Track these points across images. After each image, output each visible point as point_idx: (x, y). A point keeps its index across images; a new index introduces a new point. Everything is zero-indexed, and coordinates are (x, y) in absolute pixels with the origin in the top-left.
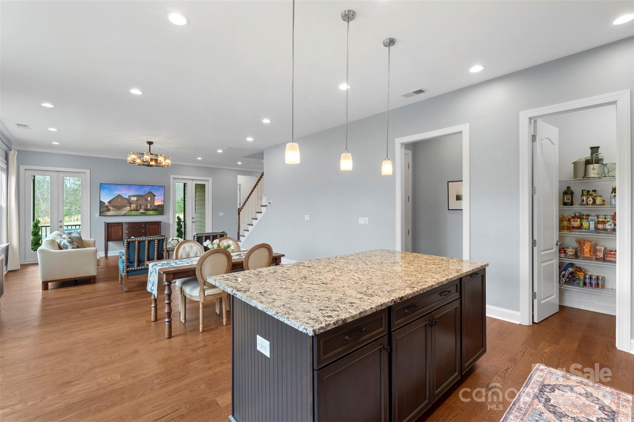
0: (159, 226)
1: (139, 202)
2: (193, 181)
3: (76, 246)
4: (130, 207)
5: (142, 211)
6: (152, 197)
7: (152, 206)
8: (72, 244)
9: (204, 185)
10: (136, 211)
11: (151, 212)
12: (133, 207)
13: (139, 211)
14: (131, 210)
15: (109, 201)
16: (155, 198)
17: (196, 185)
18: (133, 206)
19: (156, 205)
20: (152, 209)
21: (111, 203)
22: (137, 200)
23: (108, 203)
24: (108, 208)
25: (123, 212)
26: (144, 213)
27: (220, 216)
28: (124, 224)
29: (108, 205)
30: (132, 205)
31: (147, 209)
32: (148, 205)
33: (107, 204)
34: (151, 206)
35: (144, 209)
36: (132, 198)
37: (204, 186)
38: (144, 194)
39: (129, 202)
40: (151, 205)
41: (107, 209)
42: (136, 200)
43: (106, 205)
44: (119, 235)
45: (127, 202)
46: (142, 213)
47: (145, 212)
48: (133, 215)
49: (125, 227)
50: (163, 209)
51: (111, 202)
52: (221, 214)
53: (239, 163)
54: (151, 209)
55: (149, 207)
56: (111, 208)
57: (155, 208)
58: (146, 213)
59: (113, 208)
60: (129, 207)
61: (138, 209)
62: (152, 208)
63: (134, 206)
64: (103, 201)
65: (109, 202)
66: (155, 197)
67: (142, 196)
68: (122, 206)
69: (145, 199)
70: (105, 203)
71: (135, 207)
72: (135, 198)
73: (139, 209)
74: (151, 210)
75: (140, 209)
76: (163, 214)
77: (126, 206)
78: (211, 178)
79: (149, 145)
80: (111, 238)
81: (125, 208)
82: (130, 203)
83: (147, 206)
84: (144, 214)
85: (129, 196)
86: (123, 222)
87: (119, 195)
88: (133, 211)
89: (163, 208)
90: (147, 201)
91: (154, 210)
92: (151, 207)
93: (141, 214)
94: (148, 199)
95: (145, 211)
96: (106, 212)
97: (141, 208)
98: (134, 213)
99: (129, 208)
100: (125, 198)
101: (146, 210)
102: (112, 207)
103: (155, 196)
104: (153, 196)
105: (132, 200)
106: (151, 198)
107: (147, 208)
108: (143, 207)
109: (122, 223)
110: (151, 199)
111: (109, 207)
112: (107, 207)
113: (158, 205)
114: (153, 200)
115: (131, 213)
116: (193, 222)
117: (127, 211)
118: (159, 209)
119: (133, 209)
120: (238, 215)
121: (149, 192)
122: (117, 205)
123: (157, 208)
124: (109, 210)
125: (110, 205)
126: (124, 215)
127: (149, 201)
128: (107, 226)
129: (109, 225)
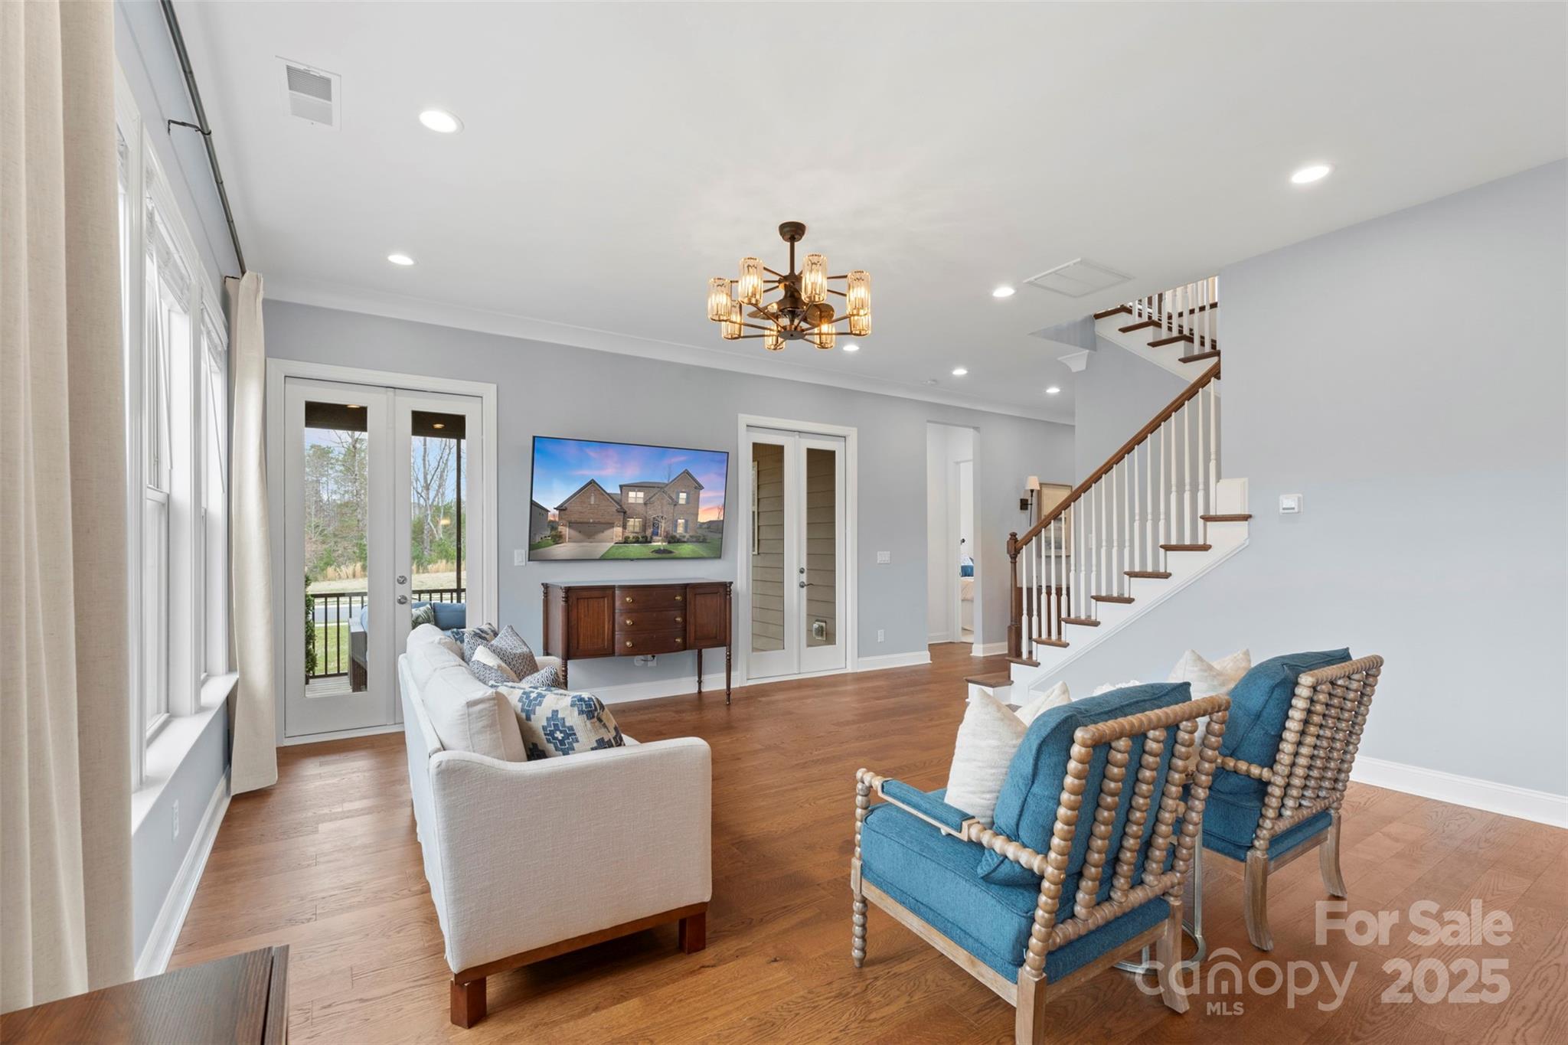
0: (726, 597)
1: (652, 514)
2: (800, 439)
4: (624, 527)
5: (660, 544)
6: (692, 493)
7: (691, 525)
10: (641, 543)
11: (685, 549)
12: (631, 529)
13: (650, 542)
14: (626, 541)
15: (561, 506)
16: (701, 495)
17: (811, 452)
18: (634, 523)
19: (704, 523)
20: (691, 537)
21: (566, 512)
22: (645, 504)
23: (557, 512)
24: (556, 529)
25: (604, 547)
26: (666, 551)
27: (880, 564)
28: (615, 592)
29: (557, 519)
30: (631, 522)
31: (675, 537)
32: (680, 521)
33: (554, 515)
34: (686, 526)
35: (666, 537)
36: (632, 494)
37: (830, 456)
38: (666, 482)
39: (622, 508)
40: (686, 521)
41: (554, 533)
42: (641, 501)
43: (550, 518)
44: (603, 633)
45: (615, 507)
46: (658, 551)
47: (670, 547)
48: (632, 560)
49: (619, 602)
50: (722, 538)
51: (565, 509)
52: (883, 557)
53: (960, 372)
54: (687, 536)
55: (680, 530)
56: (565, 531)
57: (699, 532)
58: (671, 552)
59: (574, 533)
60: (620, 530)
61: (646, 538)
62: (691, 534)
63: (637, 524)
64: (544, 506)
65: (561, 509)
66: (701, 492)
67: (660, 487)
68: (599, 523)
69: (670, 498)
70: (548, 511)
71: (637, 529)
72: (641, 495)
74: (686, 542)
75: (655, 538)
76: (719, 556)
77: (611, 525)
78: (855, 429)
79: (789, 243)
80: (578, 648)
81: (608, 533)
82: (625, 513)
83: (676, 526)
84: (664, 555)
85: (621, 487)
86: (613, 584)
87: (590, 483)
88: (631, 543)
89: (722, 533)
90: (675, 505)
91: (695, 541)
92: (686, 531)
93: (657, 555)
94: (678, 497)
95: (669, 542)
96: (551, 546)
97: (657, 534)
98: (635, 549)
99: (618, 530)
100: (608, 494)
101: (673, 539)
102: (570, 527)
103: (701, 487)
104: (696, 488)
105: (631, 501)
106: (688, 494)
107: (676, 531)
108: (661, 531)
109: (613, 588)
110: (688, 498)
111: (559, 528)
112: (553, 526)
113: (710, 521)
114: (694, 502)
115: (626, 549)
116: (802, 587)
117: (612, 544)
118: (710, 536)
119: (634, 537)
120: (1011, 558)
121: (684, 472)
122: (585, 520)
123: (706, 534)
124: (558, 539)
125: (562, 521)
126: (603, 558)
127: (682, 505)
128: (566, 598)
129: (573, 596)
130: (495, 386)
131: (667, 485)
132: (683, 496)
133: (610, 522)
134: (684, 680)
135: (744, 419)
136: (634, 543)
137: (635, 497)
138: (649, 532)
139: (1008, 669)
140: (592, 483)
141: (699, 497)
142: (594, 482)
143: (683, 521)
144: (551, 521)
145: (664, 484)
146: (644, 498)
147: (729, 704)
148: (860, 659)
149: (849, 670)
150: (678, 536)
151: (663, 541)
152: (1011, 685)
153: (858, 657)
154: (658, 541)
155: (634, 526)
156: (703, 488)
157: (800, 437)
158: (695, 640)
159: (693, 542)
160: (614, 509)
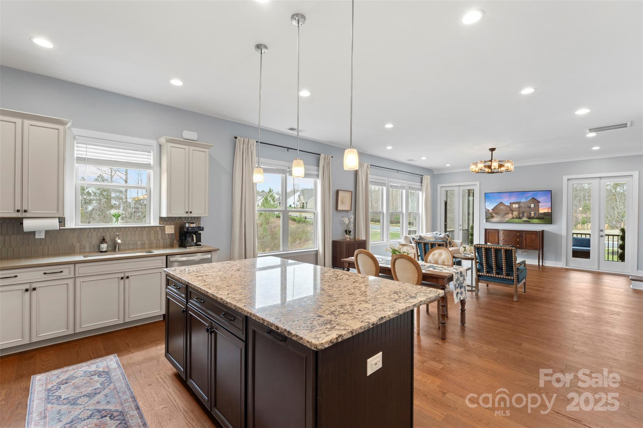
1: (522, 210)
4: (512, 214)
5: (525, 219)
7: (536, 214)
10: (518, 218)
11: (536, 221)
12: (515, 215)
13: (522, 218)
14: (513, 218)
18: (515, 213)
19: (542, 213)
20: (537, 217)
22: (519, 208)
23: (492, 210)
25: (507, 219)
26: (527, 221)
28: (500, 231)
30: (514, 213)
31: (531, 217)
32: (532, 212)
33: (491, 211)
34: (535, 214)
36: (514, 205)
38: (526, 201)
39: (511, 209)
40: (535, 213)
41: (491, 216)
42: (517, 207)
43: (490, 212)
44: (496, 240)
48: (517, 223)
49: (501, 234)
50: (551, 218)
54: (535, 217)
55: (533, 215)
56: (494, 215)
57: (540, 216)
58: (529, 222)
59: (497, 215)
60: (511, 215)
61: (520, 217)
62: (537, 216)
63: (517, 213)
65: (493, 210)
66: (540, 203)
67: (524, 203)
68: (504, 213)
69: (528, 206)
70: (489, 210)
71: (517, 215)
72: (517, 205)
73: (522, 217)
74: (536, 219)
75: (523, 217)
76: (551, 223)
79: (491, 152)
81: (507, 216)
82: (512, 210)
83: (530, 214)
85: (510, 203)
86: (499, 229)
87: (500, 203)
88: (515, 218)
89: (552, 216)
90: (530, 208)
91: (539, 219)
93: (524, 222)
94: (531, 205)
95: (529, 219)
96: (491, 219)
97: (524, 216)
98: (517, 220)
100: (506, 205)
101: (530, 218)
103: (539, 202)
104: (537, 202)
105: (514, 207)
106: (535, 204)
107: (531, 215)
108: (526, 215)
110: (534, 206)
111: (493, 214)
112: (491, 214)
113: (544, 213)
114: (537, 207)
115: (513, 220)
117: (509, 219)
118: (545, 217)
121: (533, 198)
122: (500, 213)
123: (543, 216)
124: (493, 217)
125: (493, 213)
126: (507, 222)
127: (532, 208)
128: (486, 231)
129: (487, 231)
130: (479, 182)
133: (508, 213)
135: (566, 177)
137: (515, 206)
141: (539, 205)
142: (502, 203)
143: (533, 212)
148: (639, 271)
150: (532, 217)
151: (526, 218)
153: (637, 270)
154: (525, 218)
155: (516, 214)
156: (540, 202)
158: (526, 246)
159: (538, 219)
160: (509, 210)
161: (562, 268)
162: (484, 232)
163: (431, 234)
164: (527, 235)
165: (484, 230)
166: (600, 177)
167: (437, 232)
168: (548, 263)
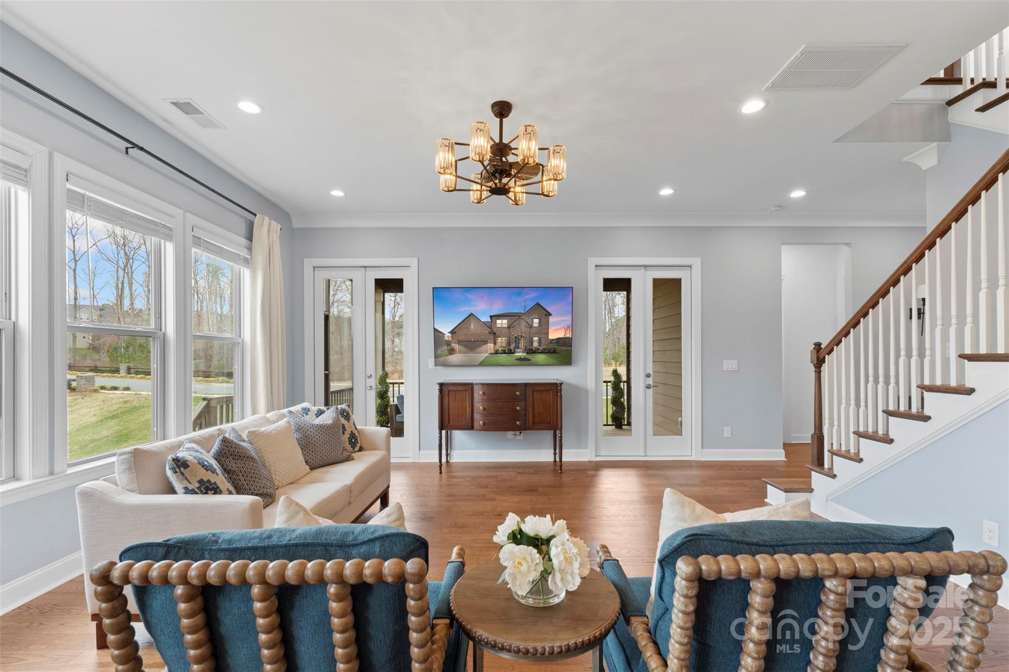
0: (557, 394)
1: (515, 333)
2: (647, 272)
3: (198, 485)
4: (495, 343)
5: (521, 354)
6: (543, 318)
7: (543, 341)
8: (182, 474)
9: (677, 282)
10: (507, 353)
11: (541, 358)
12: (500, 344)
13: (514, 353)
14: (496, 352)
15: (452, 331)
16: (550, 320)
17: (656, 281)
18: (502, 341)
19: (554, 340)
20: (544, 349)
21: (456, 335)
22: (509, 327)
23: (450, 335)
24: (450, 345)
25: (482, 356)
26: (525, 359)
27: (727, 372)
28: (475, 387)
29: (450, 339)
30: (499, 340)
31: (532, 349)
32: (534, 338)
33: (448, 337)
34: (540, 342)
35: (525, 349)
36: (499, 321)
37: (676, 284)
38: (523, 312)
39: (492, 330)
40: (540, 339)
41: (449, 348)
42: (506, 326)
43: (446, 338)
44: (466, 413)
45: (487, 331)
46: (520, 359)
47: (528, 356)
48: (502, 365)
49: (478, 393)
50: (571, 350)
51: (455, 333)
52: (730, 365)
53: (798, 194)
54: (541, 348)
55: (536, 344)
56: (456, 346)
57: (551, 346)
58: (529, 360)
59: (462, 348)
60: (492, 345)
61: (511, 350)
62: (544, 347)
63: (504, 341)
64: (441, 330)
65: (452, 332)
66: (550, 317)
67: (518, 316)
68: (477, 341)
69: (527, 323)
70: (444, 334)
71: (504, 345)
72: (505, 321)
73: (514, 350)
74: (541, 353)
75: (517, 350)
76: (570, 364)
77: (486, 342)
78: (699, 259)
79: (499, 119)
80: (449, 423)
81: (484, 347)
82: (495, 334)
83: (532, 342)
84: (525, 362)
86: (474, 382)
88: (500, 354)
89: (571, 346)
90: (531, 328)
92: (540, 345)
93: (518, 362)
94: (533, 322)
95: (528, 353)
96: (447, 356)
97: (518, 348)
98: (504, 358)
100: (483, 322)
101: (531, 351)
102: (458, 344)
103: (550, 314)
104: (546, 315)
105: (498, 326)
106: (540, 320)
107: (532, 344)
108: (522, 344)
109: (472, 384)
110: (540, 323)
111: (453, 345)
112: (448, 343)
113: (558, 338)
114: (544, 327)
115: (497, 358)
116: (648, 388)
117: (487, 355)
118: (559, 348)
119: (502, 350)
120: (815, 367)
121: (536, 304)
122: (468, 340)
123: (555, 347)
124: (452, 351)
125: (453, 340)
126: (482, 364)
127: (535, 327)
128: (441, 391)
129: (446, 389)
130: (417, 259)
131: (524, 314)
132: (536, 321)
133: (485, 340)
134: (544, 451)
135: (592, 261)
136: (502, 354)
137: (502, 323)
138: (512, 346)
139: (810, 477)
140: (471, 315)
141: (548, 321)
142: (473, 315)
143: (537, 338)
144: (447, 341)
145: (521, 313)
146: (508, 324)
147: (561, 473)
148: (704, 450)
149: (693, 458)
150: (534, 349)
151: (523, 352)
152: (811, 492)
153: (702, 448)
154: (520, 352)
155: (502, 343)
156: (552, 315)
157: (646, 270)
158: (533, 423)
159: (546, 353)
160: (487, 332)
161: (589, 461)
162: (437, 393)
163: (283, 416)
164: (535, 393)
165: (438, 387)
166: (645, 266)
167: (305, 405)
168: (570, 455)
